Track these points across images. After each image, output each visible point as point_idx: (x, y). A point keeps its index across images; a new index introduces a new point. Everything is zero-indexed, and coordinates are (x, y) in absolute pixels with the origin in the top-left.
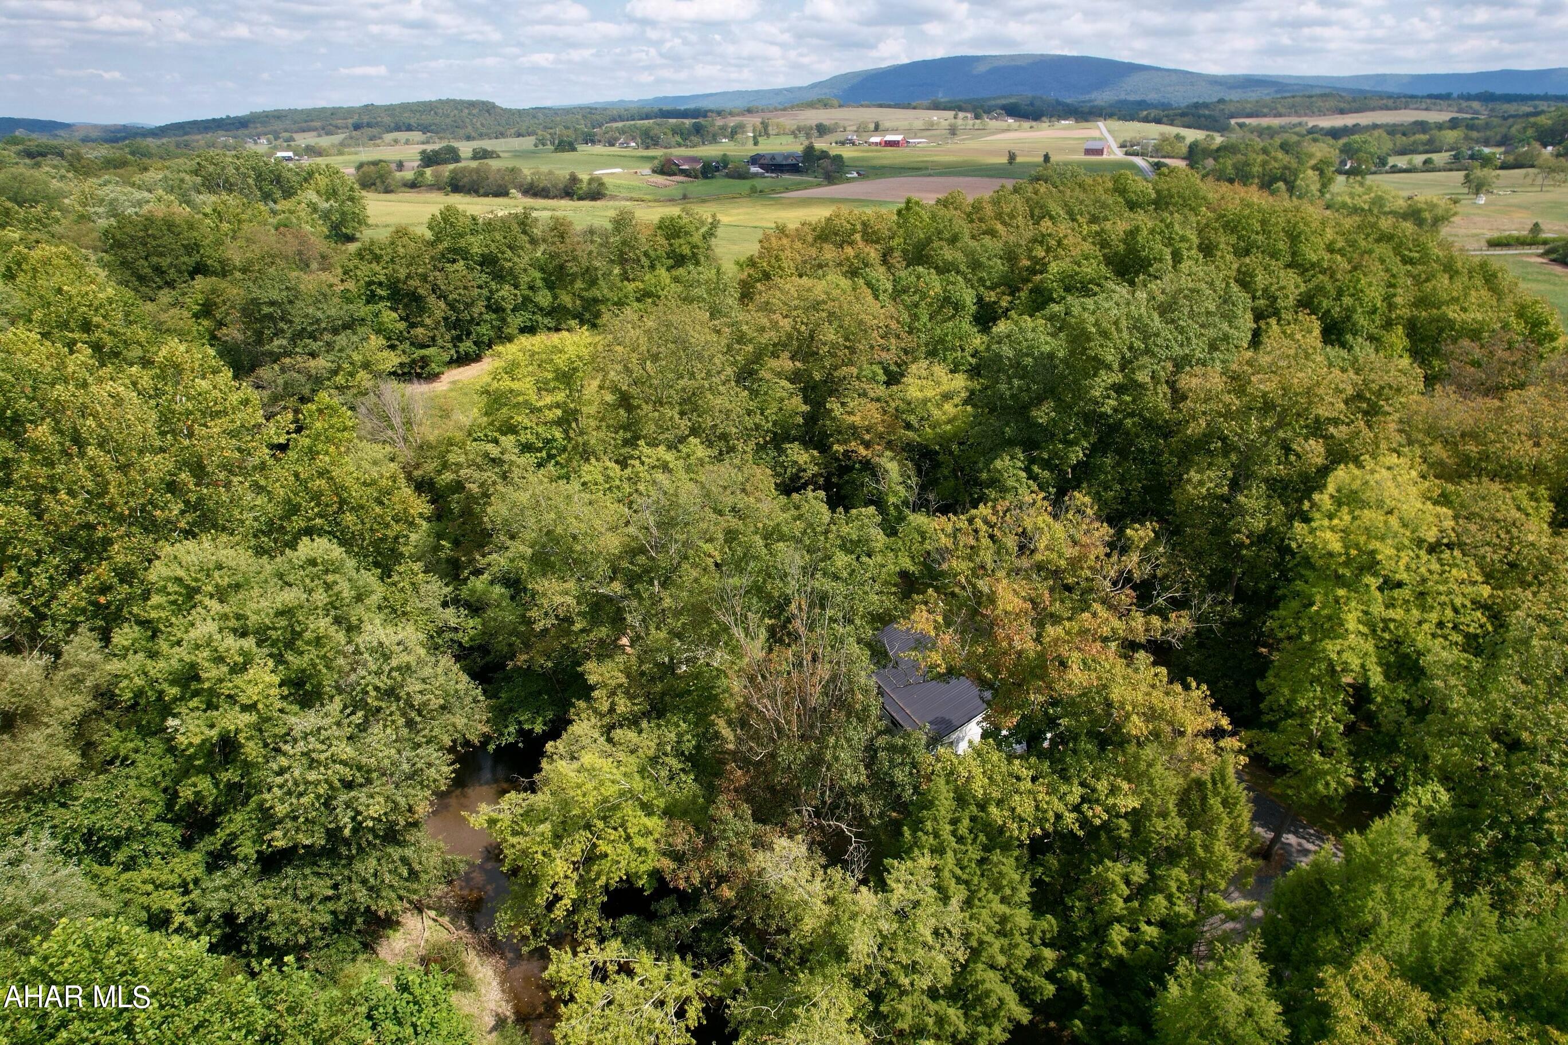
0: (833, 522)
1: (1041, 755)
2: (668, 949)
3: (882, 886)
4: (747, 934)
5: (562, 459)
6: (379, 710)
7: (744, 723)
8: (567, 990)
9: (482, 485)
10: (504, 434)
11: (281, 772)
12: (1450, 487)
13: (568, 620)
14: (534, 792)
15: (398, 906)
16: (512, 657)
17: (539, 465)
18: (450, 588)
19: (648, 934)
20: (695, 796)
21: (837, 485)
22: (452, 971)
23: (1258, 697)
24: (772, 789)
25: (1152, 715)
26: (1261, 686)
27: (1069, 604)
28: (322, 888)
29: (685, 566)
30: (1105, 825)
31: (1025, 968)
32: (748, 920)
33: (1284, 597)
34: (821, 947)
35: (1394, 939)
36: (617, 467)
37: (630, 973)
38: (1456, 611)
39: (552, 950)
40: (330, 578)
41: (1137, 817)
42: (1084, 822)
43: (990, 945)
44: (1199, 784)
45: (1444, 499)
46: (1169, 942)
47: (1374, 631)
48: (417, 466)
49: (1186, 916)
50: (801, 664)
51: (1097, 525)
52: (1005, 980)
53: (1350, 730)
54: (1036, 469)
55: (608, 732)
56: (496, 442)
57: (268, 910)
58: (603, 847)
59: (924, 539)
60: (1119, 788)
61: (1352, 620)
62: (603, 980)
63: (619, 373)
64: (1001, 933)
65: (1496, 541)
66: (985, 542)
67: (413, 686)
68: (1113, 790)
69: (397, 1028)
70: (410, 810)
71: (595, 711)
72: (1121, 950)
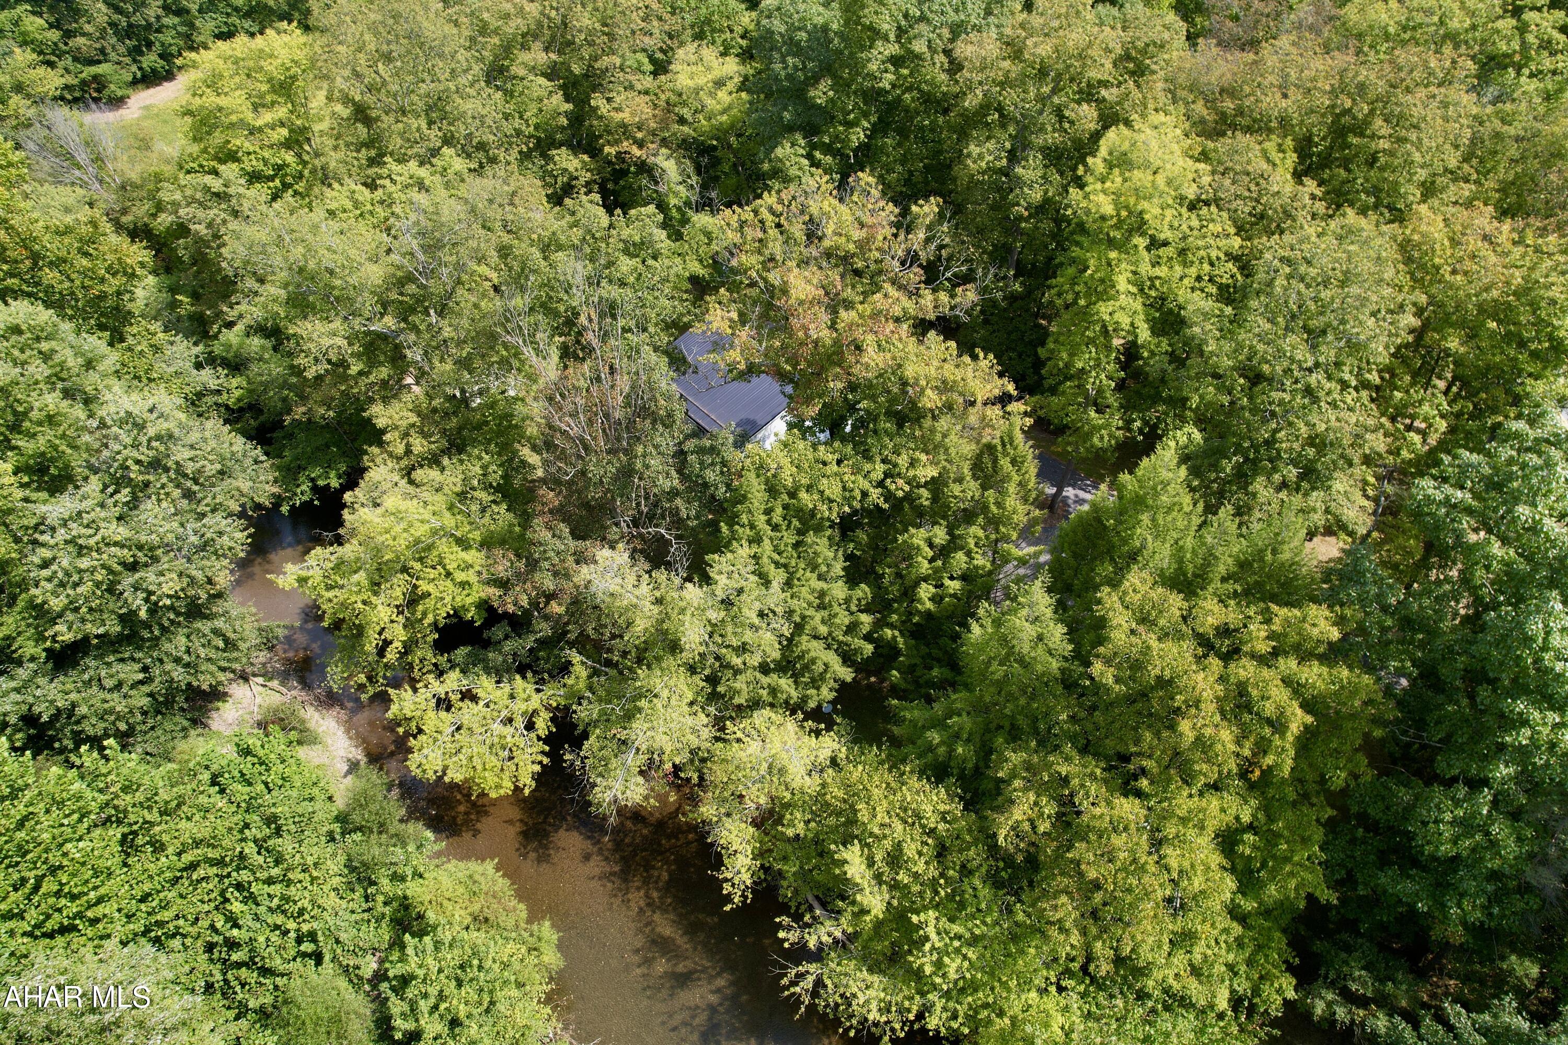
0: (611, 226)
1: (844, 440)
2: (508, 671)
3: (706, 580)
4: (584, 647)
5: (300, 187)
6: (147, 484)
7: (549, 445)
8: (413, 725)
9: (210, 226)
10: (223, 161)
11: (45, 564)
12: (1210, 145)
13: (342, 364)
14: (341, 544)
15: (222, 677)
16: (289, 411)
17: (275, 197)
18: (201, 348)
19: (485, 661)
20: (511, 525)
21: (614, 192)
22: (294, 728)
23: (1039, 364)
24: (587, 505)
25: (945, 387)
26: (1042, 352)
27: (860, 289)
28: (129, 671)
29: (460, 291)
30: (908, 497)
31: (846, 633)
32: (581, 634)
33: (1061, 264)
34: (654, 644)
35: (1157, 556)
36: (366, 192)
37: (474, 699)
38: (1212, 264)
39: (391, 691)
40: (45, 346)
41: (936, 485)
42: (889, 496)
43: (812, 618)
44: (990, 448)
45: (1204, 156)
46: (970, 591)
47: (1141, 290)
48: (124, 211)
49: (984, 567)
50: (599, 379)
51: (882, 203)
52: (828, 647)
53: (1121, 386)
54: (818, 154)
55: (409, 474)
56: (215, 172)
57: (74, 705)
58: (424, 586)
59: (710, 240)
60: (918, 460)
61: (1122, 282)
62: (448, 709)
63: (346, 79)
64: (821, 607)
65: (1247, 194)
66: (773, 232)
67: (181, 454)
68: (913, 463)
69: (248, 789)
70: (210, 581)
71: (391, 455)
72: (929, 605)
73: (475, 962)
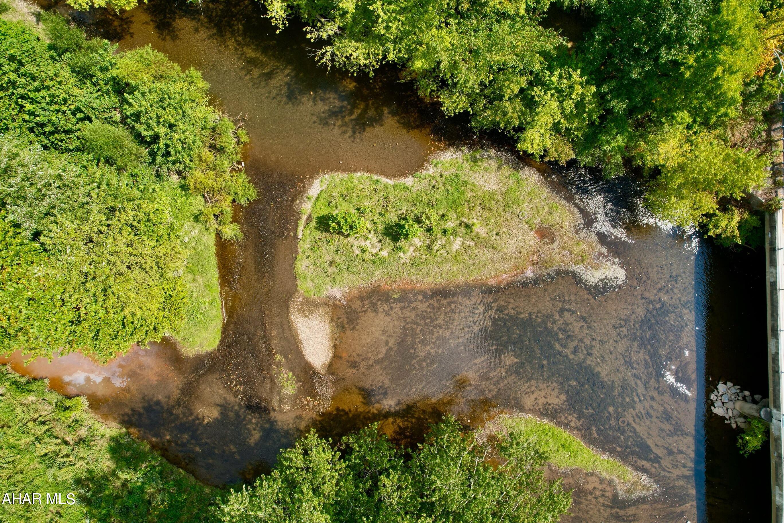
73: (166, 96)
